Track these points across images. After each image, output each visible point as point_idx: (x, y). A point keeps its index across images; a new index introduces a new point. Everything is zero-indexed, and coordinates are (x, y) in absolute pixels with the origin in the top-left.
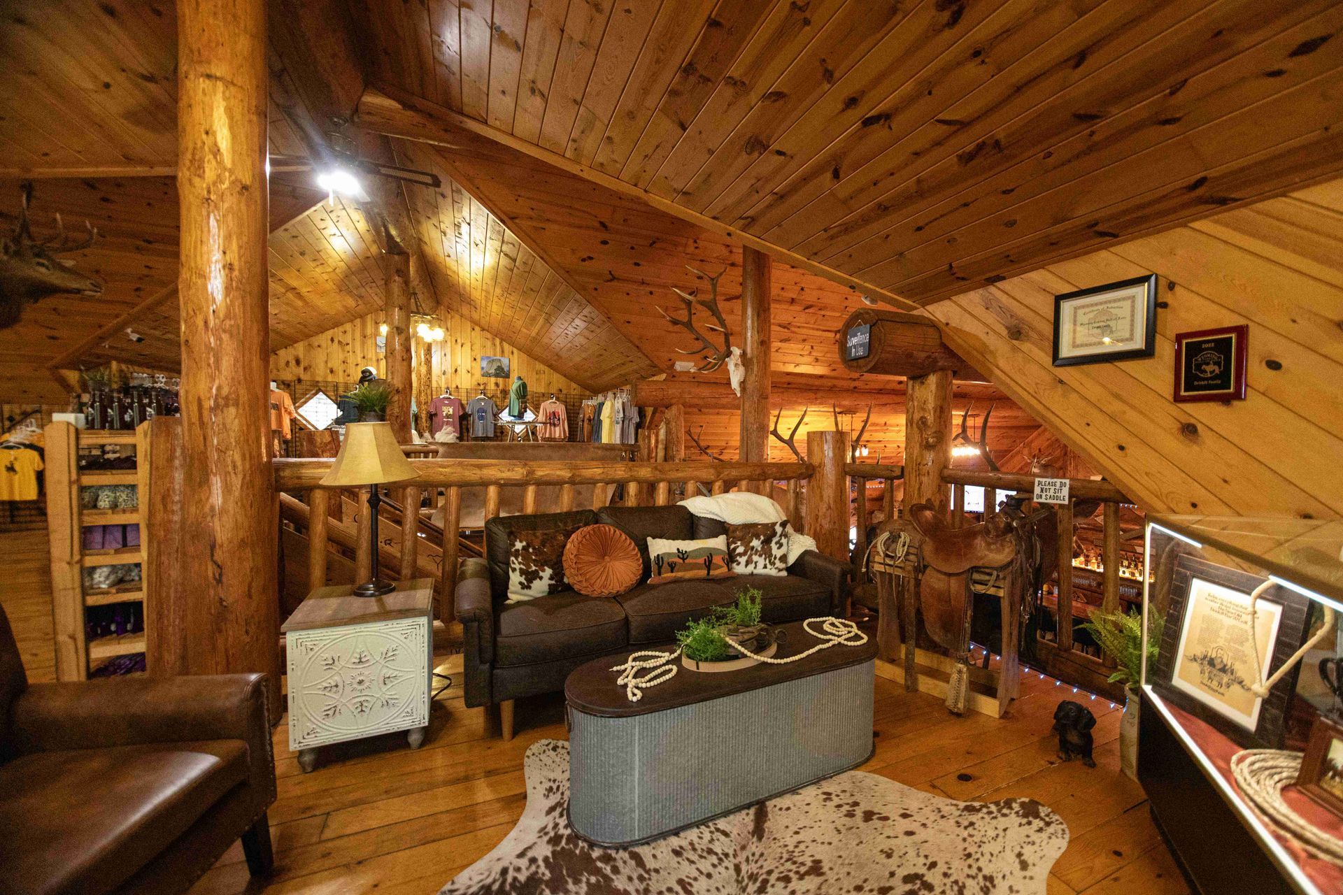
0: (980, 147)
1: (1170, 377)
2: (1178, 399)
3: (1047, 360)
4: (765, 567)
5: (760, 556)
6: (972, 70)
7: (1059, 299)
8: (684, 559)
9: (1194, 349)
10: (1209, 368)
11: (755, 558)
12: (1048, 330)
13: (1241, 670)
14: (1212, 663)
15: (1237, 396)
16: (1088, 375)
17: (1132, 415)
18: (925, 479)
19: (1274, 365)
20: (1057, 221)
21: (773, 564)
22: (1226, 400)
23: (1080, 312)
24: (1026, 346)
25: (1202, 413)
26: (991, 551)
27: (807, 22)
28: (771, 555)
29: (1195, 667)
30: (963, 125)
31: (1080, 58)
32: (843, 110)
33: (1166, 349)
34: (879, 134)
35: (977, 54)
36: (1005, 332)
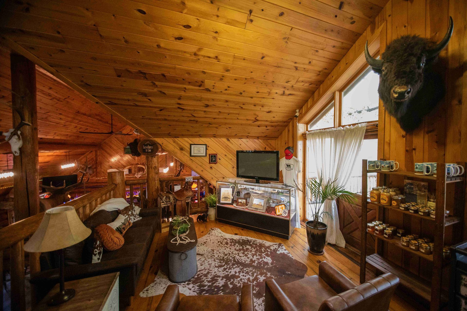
0: (194, 120)
1: (208, 160)
2: (210, 163)
3: (189, 155)
4: (134, 219)
5: (132, 216)
6: (203, 113)
7: (191, 145)
8: (125, 225)
9: (212, 156)
10: (214, 159)
11: (131, 217)
12: (189, 150)
13: (229, 197)
14: (225, 197)
15: (217, 163)
16: (196, 158)
17: (204, 166)
18: (156, 182)
19: (220, 159)
20: (196, 133)
21: (136, 217)
22: (215, 163)
23: (195, 148)
24: (184, 152)
25: (213, 165)
26: (188, 193)
27: (185, 91)
28: (134, 215)
29: (223, 199)
30: (194, 117)
31: (215, 119)
32: (176, 104)
33: (208, 156)
34: (180, 110)
35: (205, 111)
36: (179, 148)
